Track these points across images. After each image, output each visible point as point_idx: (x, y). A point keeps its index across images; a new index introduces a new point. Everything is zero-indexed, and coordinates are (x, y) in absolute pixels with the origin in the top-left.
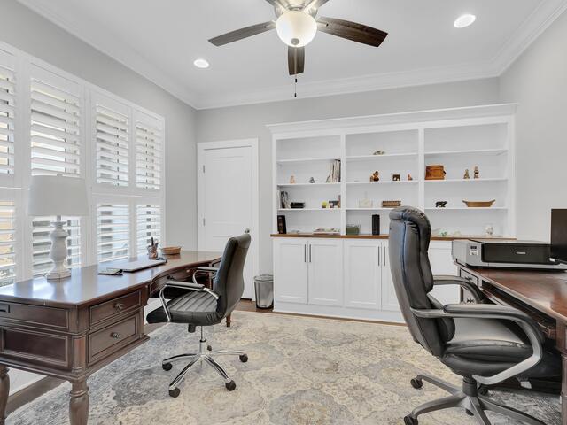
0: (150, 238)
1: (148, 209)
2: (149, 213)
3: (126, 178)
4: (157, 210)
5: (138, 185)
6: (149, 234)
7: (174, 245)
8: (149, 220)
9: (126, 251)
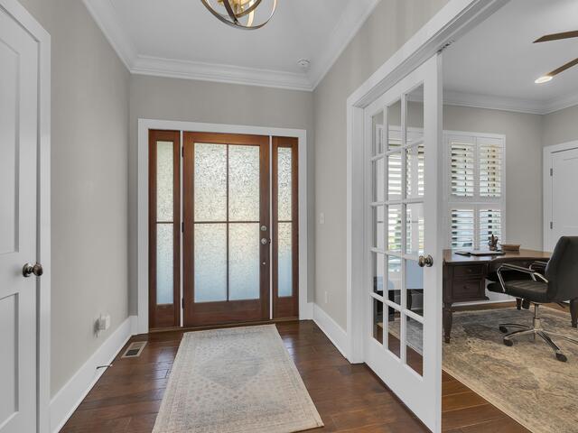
0: (491, 236)
1: (490, 213)
2: (490, 216)
3: (472, 190)
4: (498, 214)
5: (482, 195)
6: (490, 233)
7: (513, 243)
8: (490, 221)
9: (471, 244)
